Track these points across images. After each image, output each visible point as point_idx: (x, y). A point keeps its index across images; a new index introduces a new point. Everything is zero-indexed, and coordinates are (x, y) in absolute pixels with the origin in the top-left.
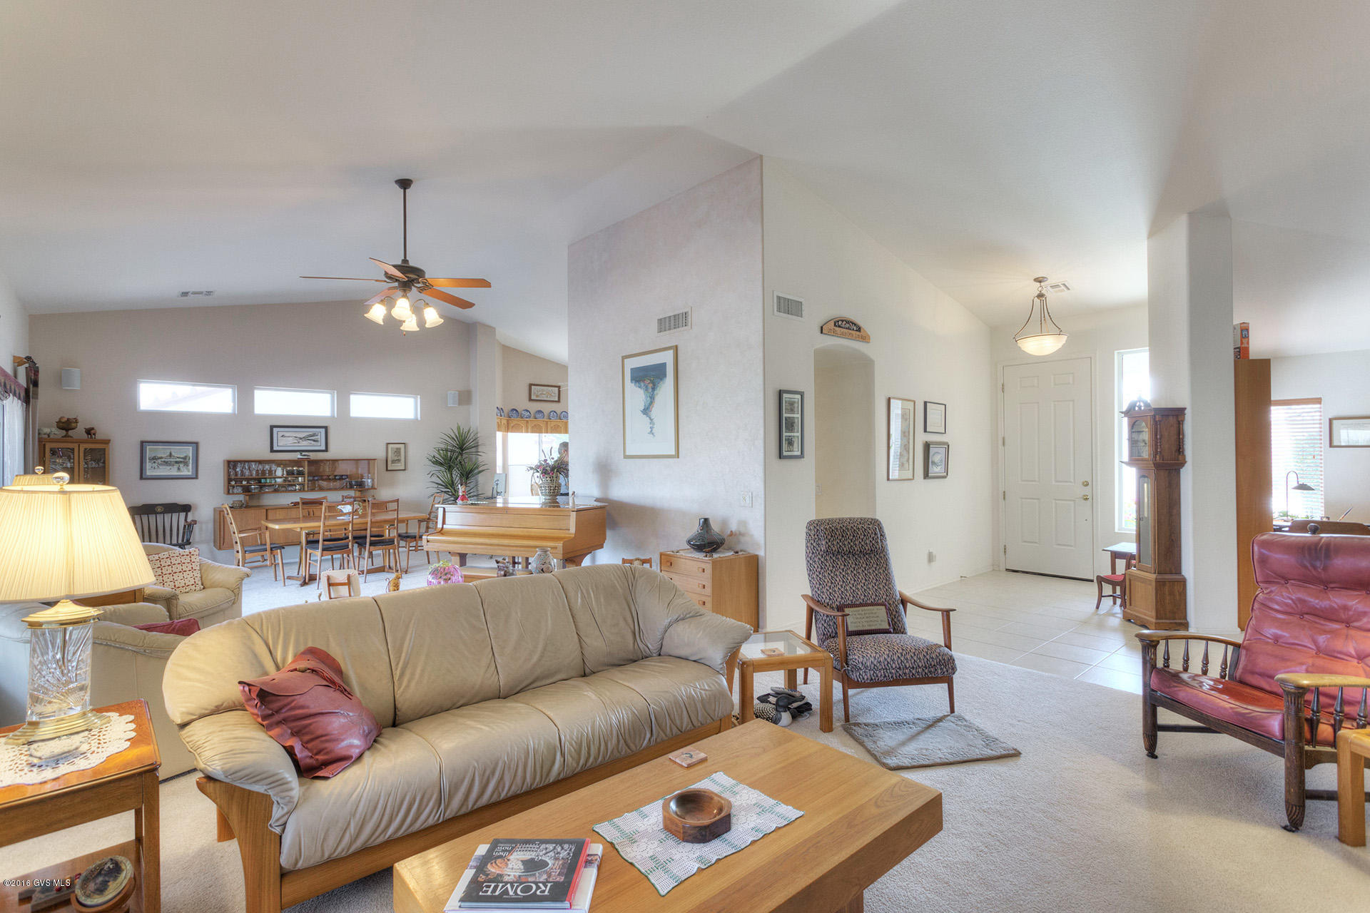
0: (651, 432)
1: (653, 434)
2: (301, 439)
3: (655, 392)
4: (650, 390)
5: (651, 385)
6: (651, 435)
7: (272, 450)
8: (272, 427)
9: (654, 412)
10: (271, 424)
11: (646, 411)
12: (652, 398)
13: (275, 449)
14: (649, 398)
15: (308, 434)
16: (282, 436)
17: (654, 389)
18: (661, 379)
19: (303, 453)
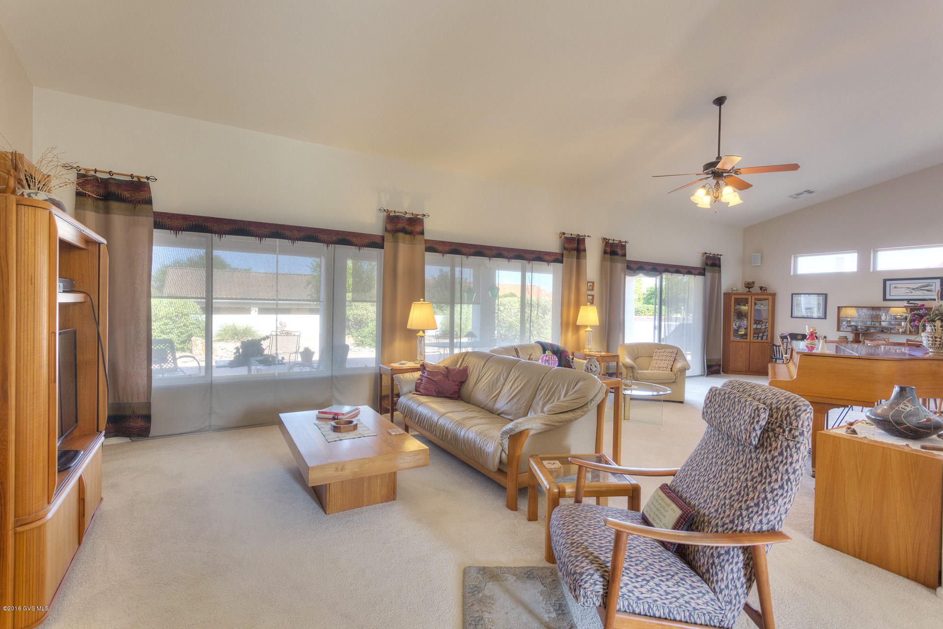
2: (913, 289)
7: (885, 299)
8: (885, 281)
10: (885, 278)
13: (887, 298)
15: (922, 284)
16: (895, 288)
19: (910, 302)
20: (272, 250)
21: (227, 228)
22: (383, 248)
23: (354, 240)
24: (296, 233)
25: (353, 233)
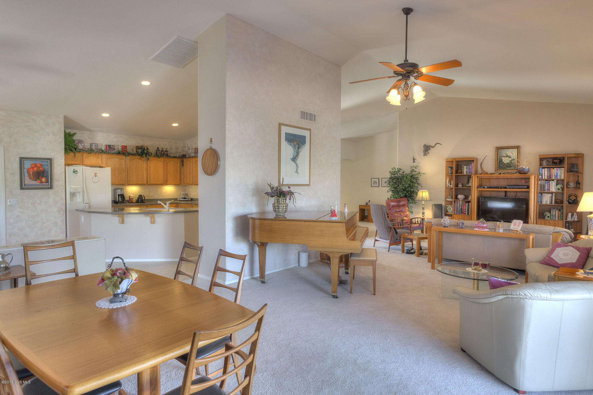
0: (297, 172)
1: (297, 173)
3: (300, 150)
4: (297, 148)
5: (297, 146)
6: (297, 174)
9: (299, 161)
11: (294, 159)
12: (298, 153)
14: (296, 153)
17: (299, 148)
18: (303, 144)
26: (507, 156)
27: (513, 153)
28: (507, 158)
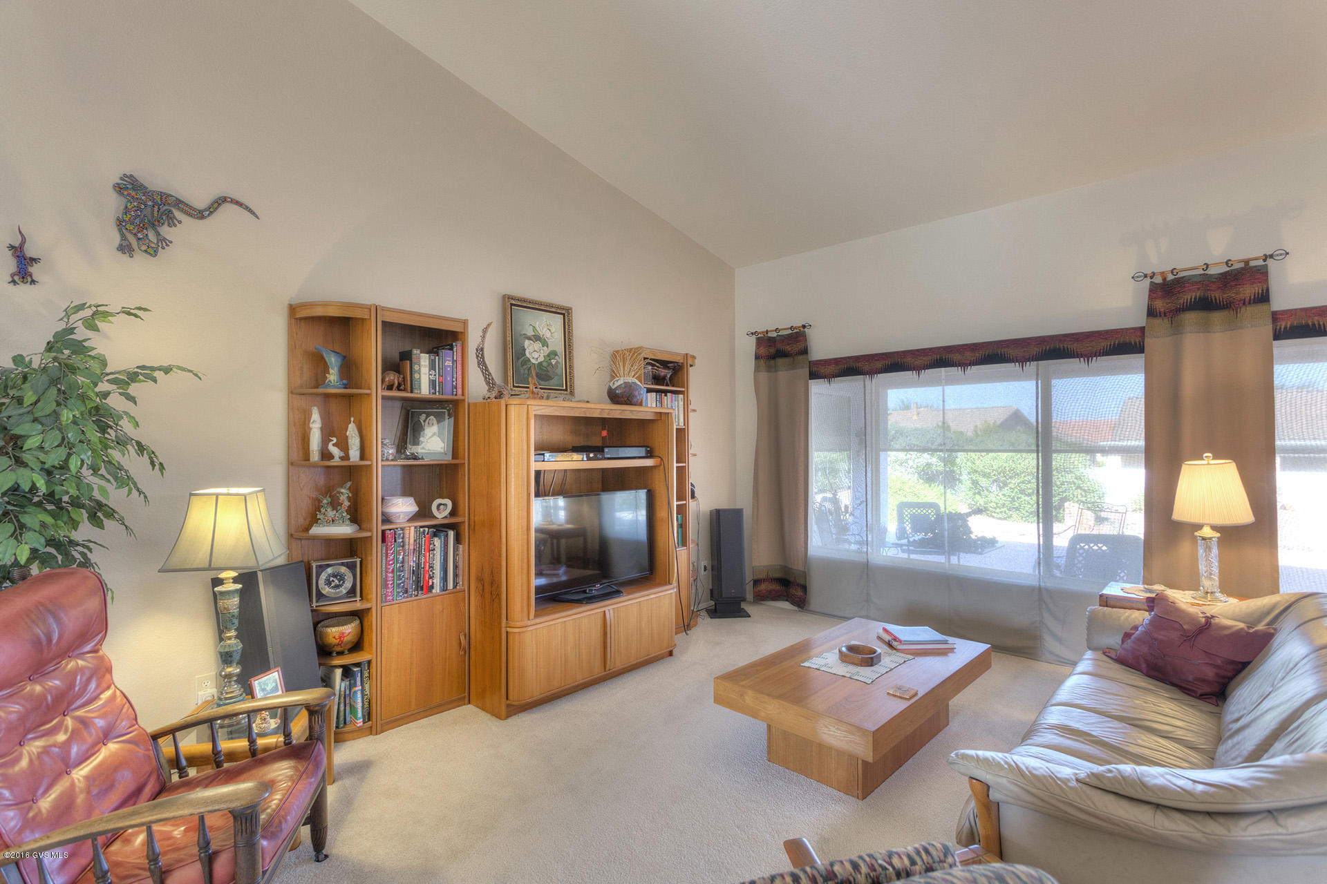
20: (936, 383)
21: (879, 365)
22: (1143, 352)
23: (1074, 346)
24: (968, 354)
25: (1073, 334)
26: (537, 338)
27: (550, 327)
28: (537, 345)
